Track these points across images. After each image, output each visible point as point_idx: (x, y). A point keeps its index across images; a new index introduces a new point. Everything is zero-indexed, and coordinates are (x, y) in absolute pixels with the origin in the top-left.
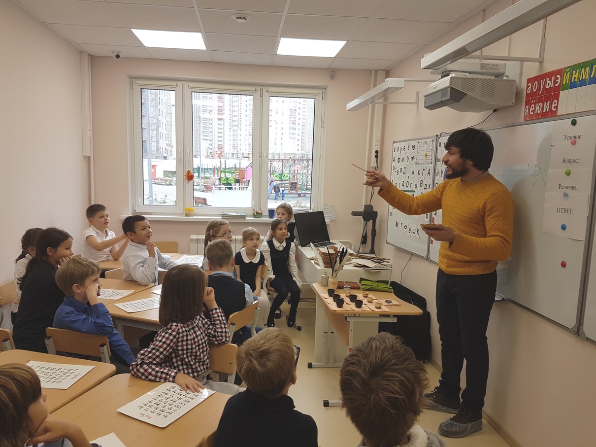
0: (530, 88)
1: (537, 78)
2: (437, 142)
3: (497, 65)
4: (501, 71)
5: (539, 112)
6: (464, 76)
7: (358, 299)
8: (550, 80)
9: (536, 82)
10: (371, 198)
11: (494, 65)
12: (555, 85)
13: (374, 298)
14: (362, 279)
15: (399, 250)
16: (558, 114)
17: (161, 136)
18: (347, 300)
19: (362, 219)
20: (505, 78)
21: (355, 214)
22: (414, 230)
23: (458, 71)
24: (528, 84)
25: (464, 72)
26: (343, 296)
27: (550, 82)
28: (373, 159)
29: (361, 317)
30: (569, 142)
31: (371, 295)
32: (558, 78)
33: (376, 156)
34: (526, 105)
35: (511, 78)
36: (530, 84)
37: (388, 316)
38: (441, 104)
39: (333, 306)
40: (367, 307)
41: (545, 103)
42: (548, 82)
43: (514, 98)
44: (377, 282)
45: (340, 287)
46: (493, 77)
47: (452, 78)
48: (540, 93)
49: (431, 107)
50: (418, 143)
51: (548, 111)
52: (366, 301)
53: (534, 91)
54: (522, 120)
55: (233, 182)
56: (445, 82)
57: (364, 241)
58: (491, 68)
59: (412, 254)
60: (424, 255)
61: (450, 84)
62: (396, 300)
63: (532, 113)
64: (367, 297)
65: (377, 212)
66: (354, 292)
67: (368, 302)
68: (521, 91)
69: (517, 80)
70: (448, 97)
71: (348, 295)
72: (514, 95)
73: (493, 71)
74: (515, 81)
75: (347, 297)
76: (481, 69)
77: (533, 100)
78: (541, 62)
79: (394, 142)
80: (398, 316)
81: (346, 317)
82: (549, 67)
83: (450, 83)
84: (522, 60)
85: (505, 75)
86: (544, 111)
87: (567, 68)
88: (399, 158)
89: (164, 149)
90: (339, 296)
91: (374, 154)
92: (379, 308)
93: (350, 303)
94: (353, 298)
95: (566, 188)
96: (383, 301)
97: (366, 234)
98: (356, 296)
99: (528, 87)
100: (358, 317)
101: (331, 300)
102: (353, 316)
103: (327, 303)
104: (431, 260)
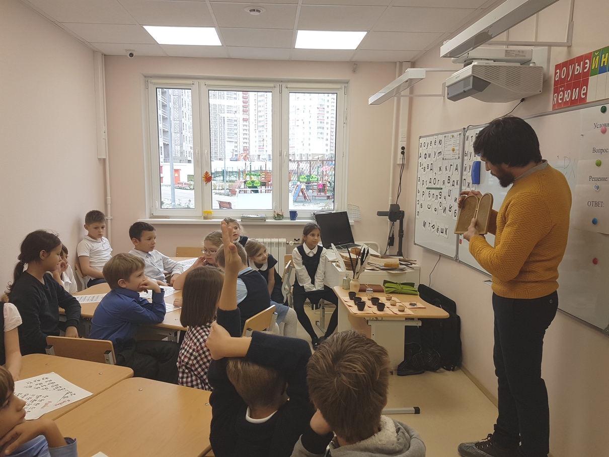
0: (558, 74)
1: (566, 64)
2: (464, 135)
3: (523, 52)
4: (527, 57)
5: (568, 100)
6: (488, 63)
7: (380, 302)
8: (579, 65)
9: (565, 68)
10: (398, 197)
11: (519, 51)
12: (584, 70)
13: (397, 300)
14: (385, 282)
15: (427, 251)
16: (587, 101)
17: (185, 139)
18: (369, 303)
19: (388, 220)
20: (531, 65)
21: (380, 214)
22: (442, 229)
23: (481, 59)
24: (556, 70)
25: (488, 60)
26: (365, 298)
27: (578, 67)
28: (400, 155)
29: (384, 320)
30: (599, 130)
31: (395, 298)
32: (587, 63)
33: (403, 153)
34: (554, 93)
35: (538, 65)
36: (558, 71)
37: (412, 319)
38: (464, 94)
39: (354, 309)
40: (390, 310)
41: (574, 89)
42: (577, 67)
43: (542, 86)
44: (402, 284)
45: (363, 290)
46: (518, 65)
47: (474, 66)
48: (569, 79)
49: (454, 98)
50: (445, 137)
51: (577, 98)
52: (390, 304)
53: (563, 77)
54: (550, 109)
55: (259, 185)
56: (467, 71)
57: (391, 242)
58: (516, 55)
59: (441, 255)
60: (453, 255)
61: (472, 73)
62: (420, 303)
63: (560, 101)
64: (389, 300)
65: (403, 212)
66: (376, 295)
68: (550, 78)
69: (545, 66)
70: (471, 87)
71: (370, 298)
72: (542, 82)
73: (518, 58)
74: (542, 67)
75: (369, 300)
76: (506, 56)
77: (561, 87)
78: (569, 47)
79: (420, 137)
80: (423, 320)
81: (368, 321)
82: (578, 52)
83: (473, 71)
84: (550, 45)
85: (532, 61)
86: (573, 99)
87: (596, 51)
88: (426, 154)
89: (188, 152)
90: (361, 299)
91: (400, 150)
92: (403, 311)
93: (372, 306)
94: (375, 301)
95: (597, 179)
96: (407, 304)
97: (393, 235)
98: (378, 299)
99: (556, 73)
100: (380, 320)
101: (352, 303)
102: (375, 319)
103: (347, 307)
104: (460, 261)
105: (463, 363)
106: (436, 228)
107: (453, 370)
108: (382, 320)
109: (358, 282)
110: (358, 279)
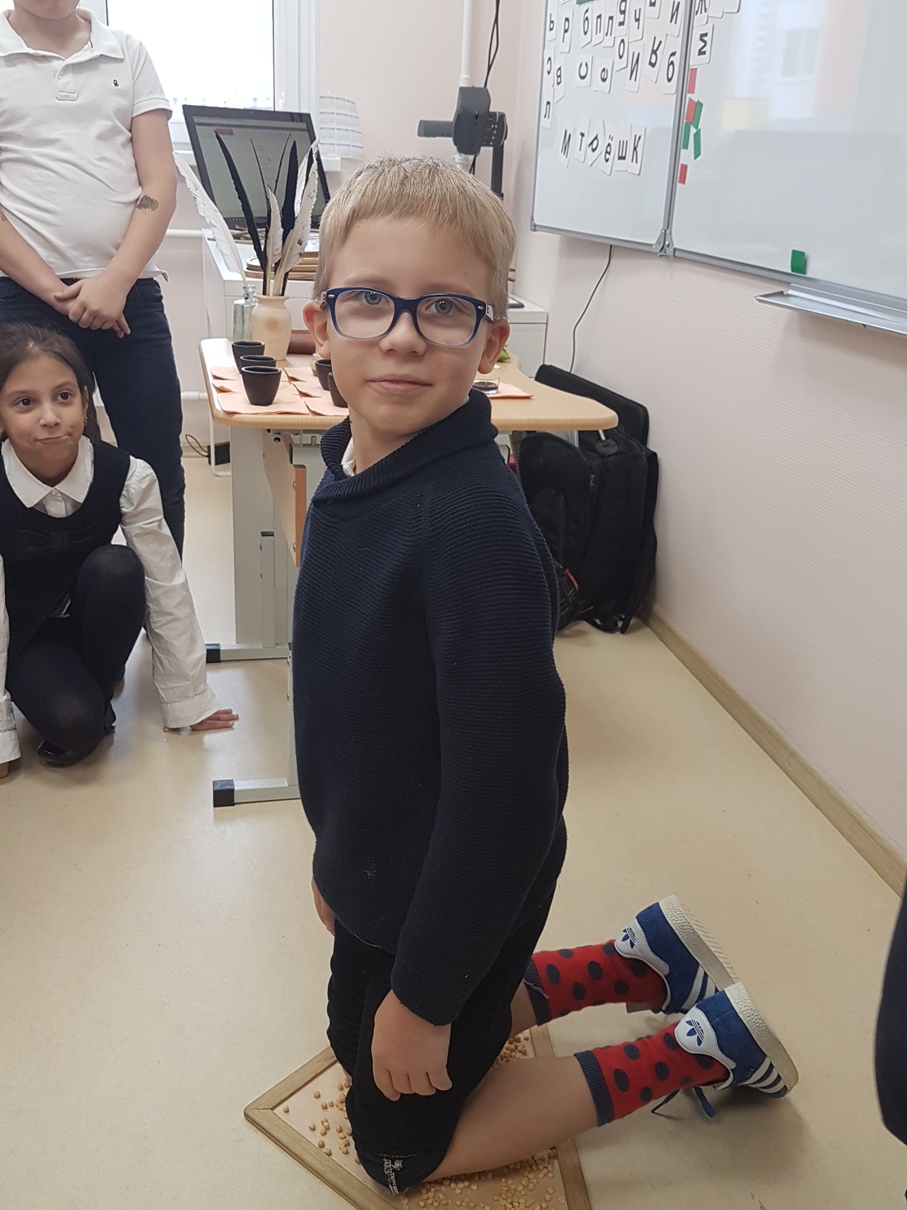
10: (490, 67)
19: (456, 150)
21: (429, 129)
22: (623, 145)
60: (655, 235)
62: (515, 386)
65: (502, 116)
104: (675, 249)
105: (657, 607)
106: (602, 148)
107: (623, 631)
109: (285, 308)
110: (283, 294)
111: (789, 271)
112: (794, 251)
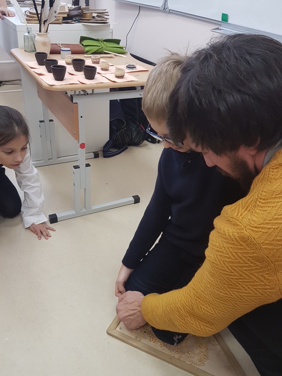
7: (86, 64)
14: (83, 39)
18: (70, 69)
26: (61, 62)
29: (96, 94)
37: (134, 89)
39: (48, 79)
40: (104, 77)
44: (105, 41)
45: (56, 50)
52: (100, 67)
59: (140, 6)
64: (98, 63)
67: (102, 69)
71: (70, 60)
75: (68, 64)
81: (72, 96)
90: (55, 62)
92: (122, 77)
93: (76, 72)
94: (78, 65)
96: (122, 67)
98: (82, 61)
100: (90, 94)
101: (42, 69)
102: (82, 93)
103: (37, 76)
104: (169, 10)
108: (93, 93)
109: (48, 37)
110: (47, 32)
111: (221, 21)
112: (222, 13)
